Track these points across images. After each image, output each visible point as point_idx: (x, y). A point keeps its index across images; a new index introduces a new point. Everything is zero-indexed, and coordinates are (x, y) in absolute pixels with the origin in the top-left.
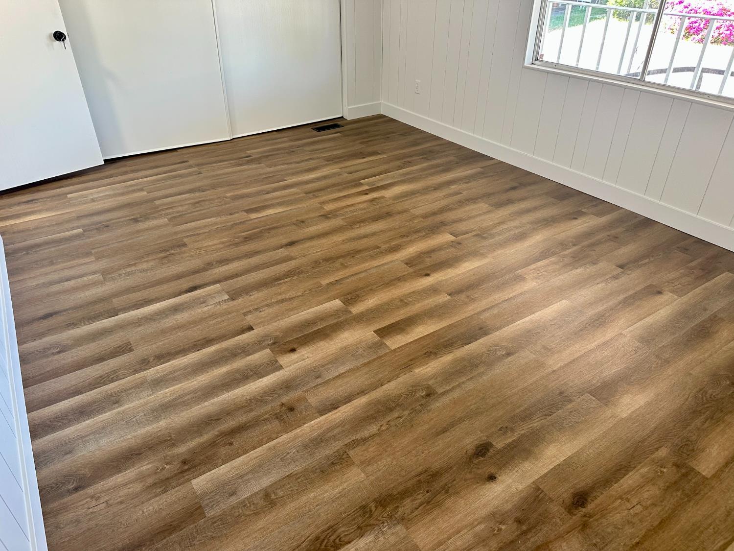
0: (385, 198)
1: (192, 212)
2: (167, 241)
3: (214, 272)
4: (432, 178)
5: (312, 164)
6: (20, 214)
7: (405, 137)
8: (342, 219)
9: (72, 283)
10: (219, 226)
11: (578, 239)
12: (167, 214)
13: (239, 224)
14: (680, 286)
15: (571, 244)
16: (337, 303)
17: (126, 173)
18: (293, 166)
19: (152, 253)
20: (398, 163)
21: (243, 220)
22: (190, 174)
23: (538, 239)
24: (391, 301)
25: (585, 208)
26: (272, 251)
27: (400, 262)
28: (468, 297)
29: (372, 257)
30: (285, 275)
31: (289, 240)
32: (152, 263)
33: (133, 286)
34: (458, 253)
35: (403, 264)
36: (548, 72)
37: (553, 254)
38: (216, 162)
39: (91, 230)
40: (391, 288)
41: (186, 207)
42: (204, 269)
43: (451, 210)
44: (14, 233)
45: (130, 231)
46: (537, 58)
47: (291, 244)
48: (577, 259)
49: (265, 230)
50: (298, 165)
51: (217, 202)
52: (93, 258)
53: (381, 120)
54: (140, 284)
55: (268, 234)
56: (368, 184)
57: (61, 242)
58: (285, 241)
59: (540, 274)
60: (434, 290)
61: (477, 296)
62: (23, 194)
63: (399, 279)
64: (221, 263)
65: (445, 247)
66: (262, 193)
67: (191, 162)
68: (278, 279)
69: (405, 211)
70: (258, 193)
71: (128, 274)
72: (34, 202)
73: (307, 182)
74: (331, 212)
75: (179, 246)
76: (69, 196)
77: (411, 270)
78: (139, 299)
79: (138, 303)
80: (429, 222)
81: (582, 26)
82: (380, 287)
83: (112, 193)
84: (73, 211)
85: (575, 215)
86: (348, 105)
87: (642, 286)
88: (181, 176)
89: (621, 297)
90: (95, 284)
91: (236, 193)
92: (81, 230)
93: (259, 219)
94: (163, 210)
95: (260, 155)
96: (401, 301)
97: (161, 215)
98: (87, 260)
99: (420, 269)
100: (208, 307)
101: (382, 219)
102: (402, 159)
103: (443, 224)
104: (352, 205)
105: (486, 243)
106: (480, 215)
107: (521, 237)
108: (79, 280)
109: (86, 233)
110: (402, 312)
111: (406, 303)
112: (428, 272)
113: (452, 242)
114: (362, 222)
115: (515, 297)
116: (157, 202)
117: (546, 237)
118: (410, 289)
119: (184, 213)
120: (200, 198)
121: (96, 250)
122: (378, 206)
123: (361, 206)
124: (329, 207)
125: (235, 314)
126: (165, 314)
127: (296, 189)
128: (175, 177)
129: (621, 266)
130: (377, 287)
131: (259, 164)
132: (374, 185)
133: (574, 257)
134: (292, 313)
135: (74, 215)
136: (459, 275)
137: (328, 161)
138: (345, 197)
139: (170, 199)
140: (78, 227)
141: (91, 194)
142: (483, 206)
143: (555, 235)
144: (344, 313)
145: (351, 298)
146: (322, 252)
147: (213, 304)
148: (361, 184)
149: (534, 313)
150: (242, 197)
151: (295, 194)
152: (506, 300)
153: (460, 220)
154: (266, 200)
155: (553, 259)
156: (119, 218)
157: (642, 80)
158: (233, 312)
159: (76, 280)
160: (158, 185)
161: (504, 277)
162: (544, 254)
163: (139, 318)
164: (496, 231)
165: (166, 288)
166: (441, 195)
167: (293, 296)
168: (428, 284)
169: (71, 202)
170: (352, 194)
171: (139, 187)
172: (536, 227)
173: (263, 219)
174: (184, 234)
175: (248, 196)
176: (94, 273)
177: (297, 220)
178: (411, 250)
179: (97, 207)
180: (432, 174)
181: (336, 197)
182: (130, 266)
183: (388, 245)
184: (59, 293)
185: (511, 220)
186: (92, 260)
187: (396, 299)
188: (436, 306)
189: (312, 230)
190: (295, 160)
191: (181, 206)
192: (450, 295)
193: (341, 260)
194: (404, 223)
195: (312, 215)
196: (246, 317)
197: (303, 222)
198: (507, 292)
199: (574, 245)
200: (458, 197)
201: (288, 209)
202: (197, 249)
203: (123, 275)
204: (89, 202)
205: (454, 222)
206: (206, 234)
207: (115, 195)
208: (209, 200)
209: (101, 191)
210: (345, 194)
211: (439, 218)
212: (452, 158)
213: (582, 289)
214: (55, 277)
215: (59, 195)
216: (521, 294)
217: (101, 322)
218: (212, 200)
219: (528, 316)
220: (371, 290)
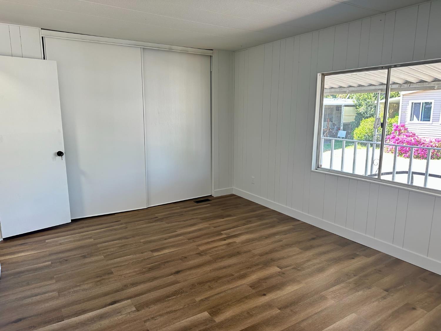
0: (236, 242)
1: (119, 252)
2: (101, 270)
3: (128, 291)
4: (264, 231)
5: (192, 222)
6: (15, 252)
7: (247, 207)
8: (210, 256)
9: (38, 298)
10: (135, 260)
11: (356, 272)
12: (104, 253)
13: (146, 259)
14: (426, 304)
15: (353, 275)
16: (206, 314)
17: (83, 227)
18: (182, 223)
19: (91, 278)
20: (244, 222)
21: (148, 257)
22: (121, 228)
23: (332, 271)
24: (242, 313)
25: (358, 252)
26: (165, 277)
27: (247, 286)
28: (292, 310)
29: (229, 282)
30: (172, 294)
31: (176, 270)
32: (90, 285)
33: (76, 300)
34: (283, 280)
35: (248, 287)
36: (326, 174)
37: (343, 281)
38: (137, 221)
39: (56, 263)
40: (241, 303)
41: (116, 248)
42: (122, 290)
43: (277, 251)
44: (9, 264)
45: (80, 263)
46: (318, 167)
47: (177, 272)
48: (358, 285)
49: (162, 263)
50: (185, 222)
51: (135, 245)
52: (54, 281)
53: (233, 197)
54: (81, 299)
55: (164, 266)
56: (226, 234)
57: (36, 271)
58: (174, 270)
59: (336, 295)
60: (269, 306)
61: (297, 310)
62: (20, 240)
63: (246, 298)
64: (133, 285)
65: (275, 276)
66: (162, 239)
67: (122, 222)
68: (168, 297)
69: (250, 251)
70: (160, 240)
71: (75, 292)
72: (25, 244)
73: (190, 233)
74: (203, 251)
75: (108, 274)
76: (47, 241)
77: (254, 291)
78: (79, 310)
79: (78, 312)
80: (263, 259)
81: (341, 149)
82: (234, 303)
83: (72, 239)
84: (47, 250)
85: (353, 256)
86: (215, 189)
87: (402, 304)
88: (115, 230)
89: (390, 312)
90: (52, 298)
91: (147, 240)
92: (50, 263)
93: (159, 256)
94: (102, 250)
95: (163, 217)
96: (248, 313)
97: (100, 253)
98: (50, 282)
99: (260, 291)
100: (122, 316)
101: (235, 256)
102: (246, 219)
103: (273, 260)
104: (216, 247)
105: (300, 273)
106: (294, 255)
107: (321, 270)
108: (43, 296)
109: (53, 264)
110: (249, 321)
111: (251, 315)
112: (265, 293)
113: (279, 272)
114: (222, 258)
115: (322, 311)
116: (99, 246)
117: (336, 270)
118: (253, 305)
119: (114, 252)
120: (125, 243)
121: (57, 276)
122: (232, 248)
123: (222, 248)
124: (201, 248)
125: (139, 321)
126: (94, 320)
127: (182, 237)
128: (111, 230)
129: (386, 290)
130: (232, 303)
131: (162, 222)
132: (229, 234)
133: (355, 284)
134: (176, 321)
135: (47, 253)
136: (285, 295)
137: (202, 220)
138: (212, 242)
139: (107, 244)
140: (48, 261)
141: (61, 240)
142: (296, 249)
143: (342, 269)
144: (211, 321)
145: (215, 311)
146: (197, 278)
147: (125, 314)
148: (221, 234)
149: (335, 323)
150: (150, 242)
151: (182, 240)
152: (316, 313)
153: (283, 258)
154: (164, 244)
155: (342, 285)
156: (75, 255)
157: (379, 178)
158: (138, 320)
159: (41, 295)
160: (101, 235)
161: (313, 297)
162: (337, 282)
163: (77, 323)
164: (306, 266)
165: (97, 302)
166: (270, 242)
167: (177, 309)
168: (266, 301)
169: (47, 245)
170: (216, 240)
171: (90, 236)
172: (329, 263)
173: (161, 256)
174: (113, 266)
175: (154, 241)
176: (53, 291)
177: (182, 257)
178: (253, 277)
179: (62, 248)
180: (263, 229)
181: (206, 242)
182: (76, 286)
183: (239, 274)
184: (28, 304)
185: (314, 259)
186: (54, 282)
187: (244, 311)
188: (271, 317)
189: (192, 263)
190: (183, 220)
191: (113, 248)
192: (280, 309)
193: (209, 284)
194: (249, 259)
195: (192, 253)
196: (146, 324)
197: (186, 258)
198: (316, 307)
199: (355, 276)
200: (281, 243)
201: (178, 249)
202: (119, 276)
203: (71, 292)
204: (58, 245)
205: (279, 259)
206: (126, 266)
207: (74, 241)
208: (130, 244)
209: (66, 239)
210: (212, 240)
211: (270, 256)
212: (275, 219)
213: (363, 306)
214: (29, 293)
215: (41, 241)
216: (325, 309)
217: (52, 325)
218: (132, 244)
219: (332, 325)
220: (228, 305)
